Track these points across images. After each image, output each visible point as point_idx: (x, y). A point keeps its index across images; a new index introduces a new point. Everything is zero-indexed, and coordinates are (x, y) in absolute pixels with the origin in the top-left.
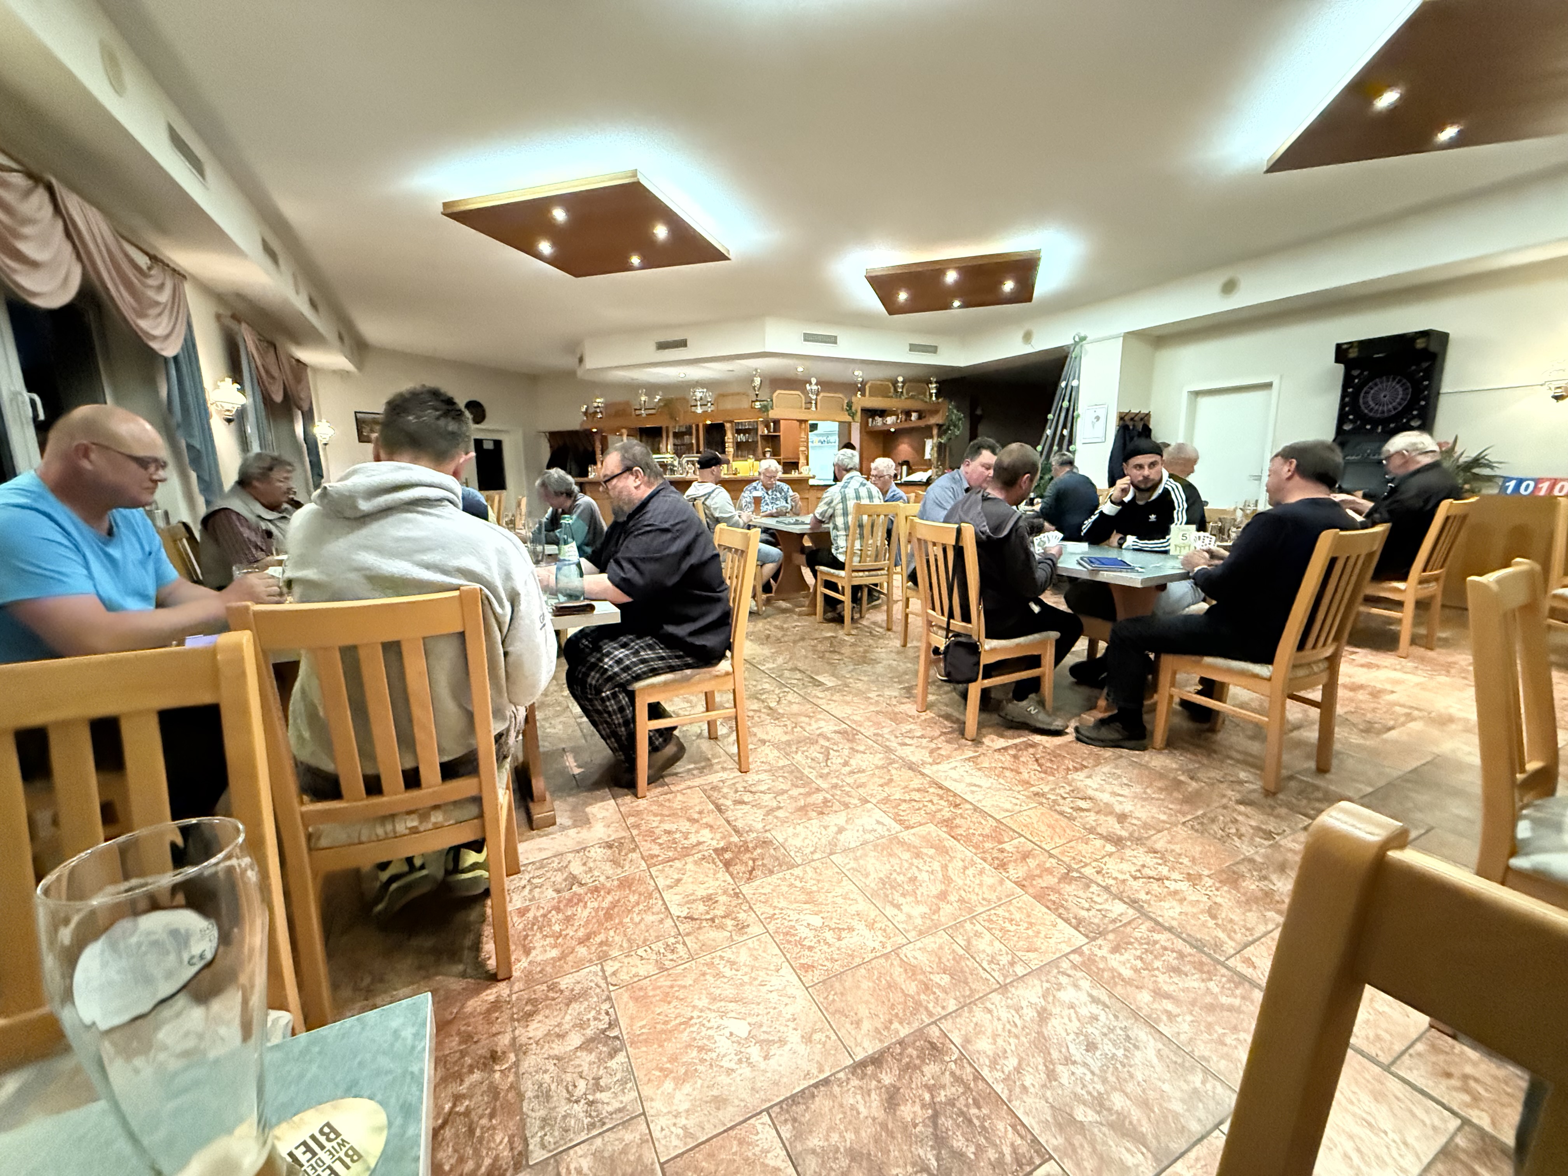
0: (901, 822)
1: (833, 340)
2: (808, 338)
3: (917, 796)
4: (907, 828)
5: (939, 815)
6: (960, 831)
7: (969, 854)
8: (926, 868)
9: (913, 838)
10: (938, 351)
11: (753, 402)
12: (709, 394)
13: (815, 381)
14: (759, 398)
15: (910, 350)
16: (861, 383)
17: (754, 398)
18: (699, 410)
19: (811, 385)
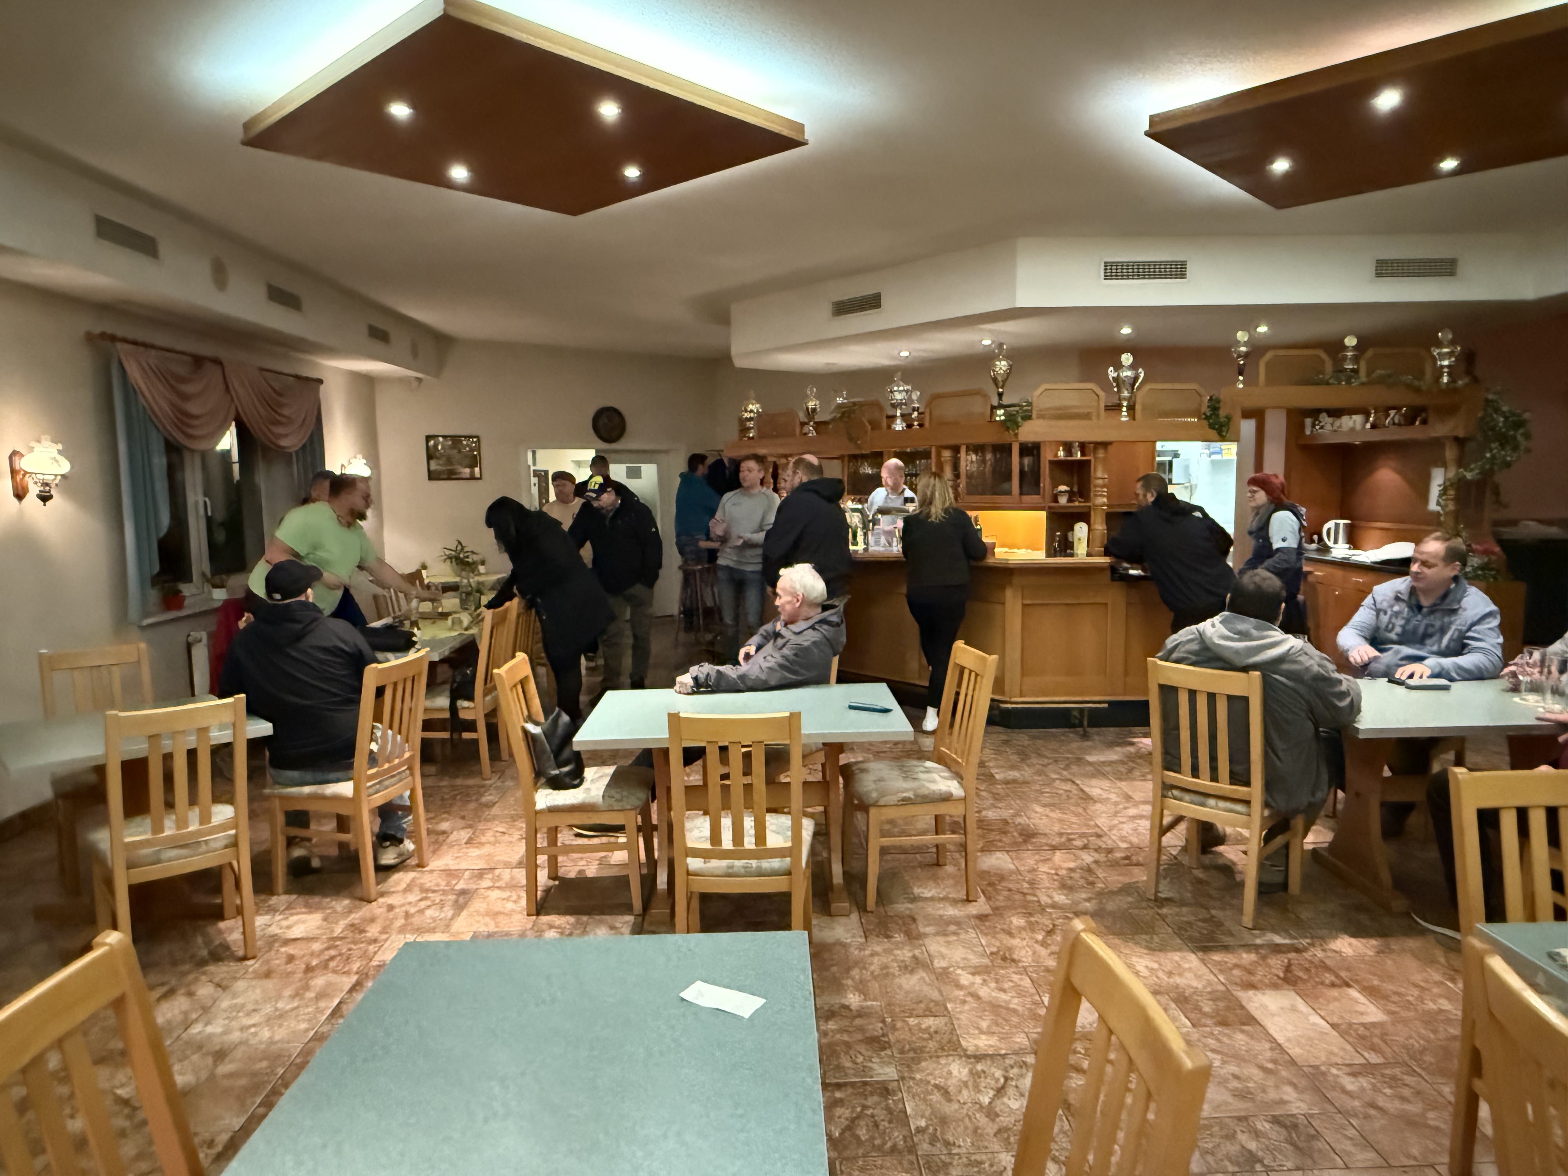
1: (1177, 270)
2: (1114, 271)
10: (1460, 270)
11: (993, 408)
12: (915, 396)
13: (1127, 359)
14: (1006, 401)
15: (1379, 275)
16: (1246, 356)
17: (995, 401)
18: (899, 425)
19: (1119, 366)
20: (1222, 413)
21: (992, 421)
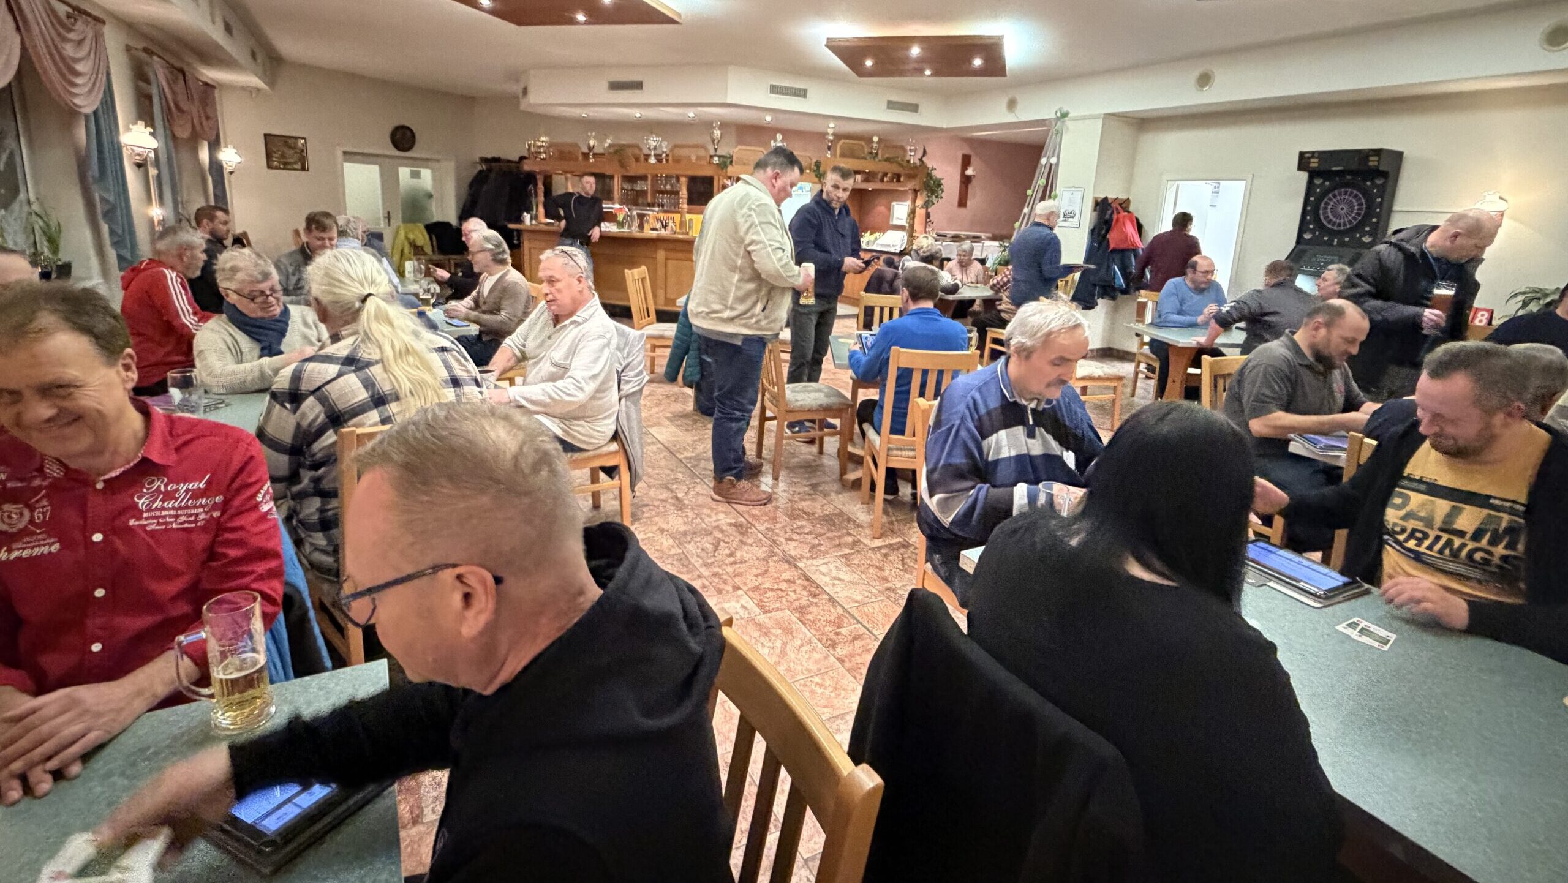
0: (761, 607)
1: (802, 93)
2: (775, 90)
3: (784, 586)
4: (766, 612)
5: (797, 604)
6: (810, 617)
7: (809, 634)
8: (770, 644)
9: (767, 621)
10: (920, 110)
11: (712, 157)
12: (664, 144)
13: (779, 137)
14: (719, 153)
15: (888, 108)
16: (831, 141)
17: (712, 152)
18: (652, 160)
19: (775, 141)
20: (822, 169)
21: (710, 163)
